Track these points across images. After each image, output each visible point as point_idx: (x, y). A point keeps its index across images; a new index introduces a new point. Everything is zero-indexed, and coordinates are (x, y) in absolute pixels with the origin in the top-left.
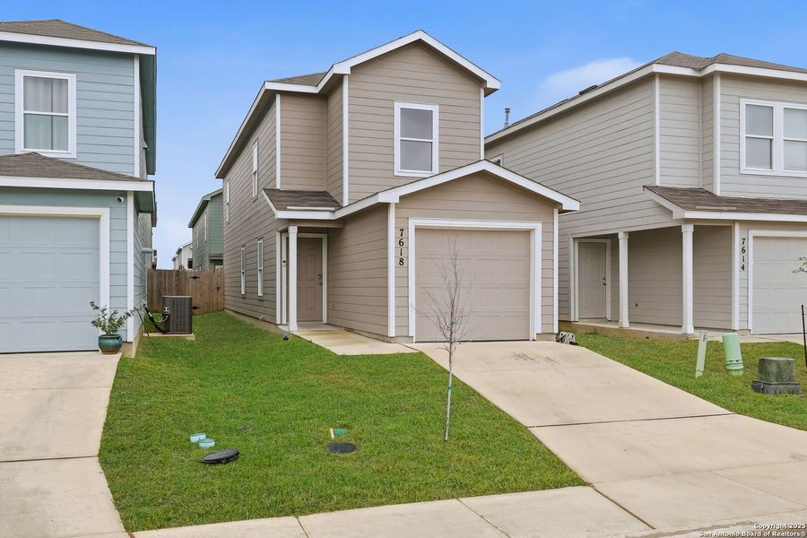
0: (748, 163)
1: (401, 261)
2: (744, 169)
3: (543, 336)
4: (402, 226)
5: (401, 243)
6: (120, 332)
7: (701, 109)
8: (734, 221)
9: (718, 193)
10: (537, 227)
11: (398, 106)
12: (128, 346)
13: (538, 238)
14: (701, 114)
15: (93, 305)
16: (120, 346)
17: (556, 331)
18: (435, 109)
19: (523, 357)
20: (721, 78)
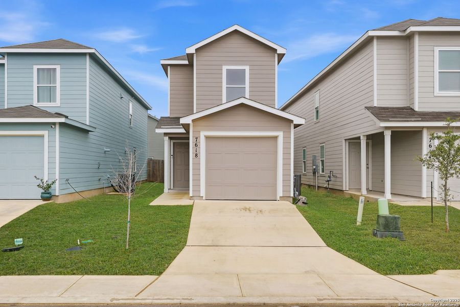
0: (440, 89)
1: (196, 155)
2: (437, 92)
3: (282, 198)
4: (197, 136)
5: (196, 145)
6: (50, 190)
7: (408, 55)
8: (423, 127)
9: (416, 109)
10: (280, 134)
11: (225, 68)
12: (57, 197)
13: (280, 141)
14: (408, 59)
15: (36, 178)
16: (51, 197)
17: (292, 195)
18: (247, 68)
19: (245, 209)
20: (419, 35)
